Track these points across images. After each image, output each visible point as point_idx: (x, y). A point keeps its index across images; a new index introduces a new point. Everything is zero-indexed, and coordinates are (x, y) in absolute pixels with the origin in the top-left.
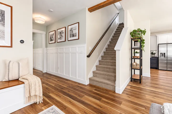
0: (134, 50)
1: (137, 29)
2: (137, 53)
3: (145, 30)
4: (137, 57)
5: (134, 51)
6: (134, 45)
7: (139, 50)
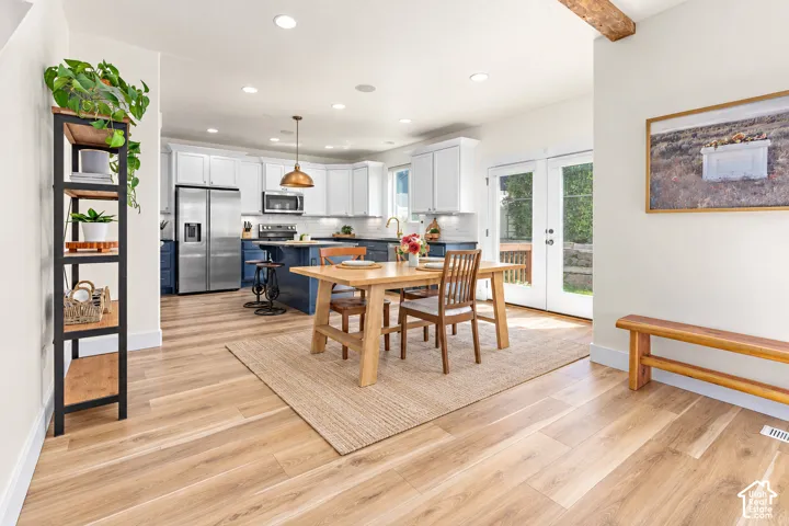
0: (75, 201)
1: (101, 67)
2: (95, 218)
3: (147, 90)
4: (100, 247)
5: (75, 208)
6: (75, 169)
7: (116, 204)
